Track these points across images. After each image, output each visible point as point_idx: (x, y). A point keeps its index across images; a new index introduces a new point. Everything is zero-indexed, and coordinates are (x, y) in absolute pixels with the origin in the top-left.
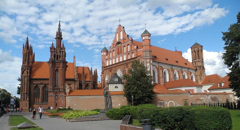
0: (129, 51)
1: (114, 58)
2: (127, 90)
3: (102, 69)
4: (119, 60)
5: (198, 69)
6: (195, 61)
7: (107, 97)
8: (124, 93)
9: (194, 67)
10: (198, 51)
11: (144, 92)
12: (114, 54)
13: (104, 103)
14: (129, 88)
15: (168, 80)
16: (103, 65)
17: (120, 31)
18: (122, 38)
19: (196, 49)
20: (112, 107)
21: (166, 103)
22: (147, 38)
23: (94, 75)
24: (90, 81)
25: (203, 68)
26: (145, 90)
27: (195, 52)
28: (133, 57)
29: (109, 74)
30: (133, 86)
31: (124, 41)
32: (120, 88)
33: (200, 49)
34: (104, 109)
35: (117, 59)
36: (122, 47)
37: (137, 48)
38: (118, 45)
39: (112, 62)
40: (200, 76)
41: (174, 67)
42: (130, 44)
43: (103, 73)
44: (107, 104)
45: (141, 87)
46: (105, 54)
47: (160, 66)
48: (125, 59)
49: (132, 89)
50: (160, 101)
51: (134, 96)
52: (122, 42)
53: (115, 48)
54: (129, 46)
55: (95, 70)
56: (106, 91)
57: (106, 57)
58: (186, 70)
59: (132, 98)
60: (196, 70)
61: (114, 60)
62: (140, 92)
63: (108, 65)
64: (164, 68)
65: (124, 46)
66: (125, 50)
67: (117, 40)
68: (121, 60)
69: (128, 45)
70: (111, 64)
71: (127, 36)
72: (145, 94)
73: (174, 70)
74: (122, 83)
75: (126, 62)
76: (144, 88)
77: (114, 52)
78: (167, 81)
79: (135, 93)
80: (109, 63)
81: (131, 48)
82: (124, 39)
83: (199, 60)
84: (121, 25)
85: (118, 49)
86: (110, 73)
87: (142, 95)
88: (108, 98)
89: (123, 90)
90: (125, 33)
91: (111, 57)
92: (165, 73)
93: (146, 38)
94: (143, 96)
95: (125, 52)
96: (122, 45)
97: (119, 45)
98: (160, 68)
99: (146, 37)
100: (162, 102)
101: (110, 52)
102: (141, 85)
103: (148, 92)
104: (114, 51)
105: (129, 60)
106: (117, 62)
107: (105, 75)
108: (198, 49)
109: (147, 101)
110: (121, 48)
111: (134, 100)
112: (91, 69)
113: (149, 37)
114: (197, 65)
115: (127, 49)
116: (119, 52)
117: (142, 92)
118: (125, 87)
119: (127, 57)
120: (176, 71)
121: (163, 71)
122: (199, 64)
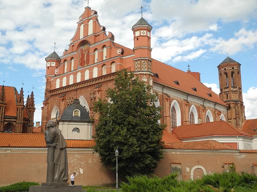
0: (104, 58)
1: (72, 74)
2: (104, 137)
3: (46, 94)
4: (83, 76)
5: (232, 106)
6: (227, 90)
7: (55, 147)
8: (94, 144)
9: (225, 102)
10: (233, 73)
11: (142, 142)
12: (73, 65)
13: (44, 166)
14: (109, 132)
15: (179, 124)
16: (49, 88)
17: (89, 20)
18: (90, 32)
19: (229, 69)
20: (65, 178)
21: (188, 169)
22: (145, 35)
23: (27, 104)
24: (16, 118)
25: (242, 105)
26: (145, 136)
27: (226, 74)
28: (113, 71)
29: (59, 106)
30: (118, 128)
31: (95, 39)
32: (85, 132)
33: (235, 68)
34: (43, 184)
35: (79, 75)
36: (91, 50)
37: (122, 53)
38: (81, 48)
39: (68, 81)
40: (235, 119)
41: (190, 99)
42: (108, 45)
43: (46, 103)
44: (52, 170)
45: (136, 131)
46: (54, 64)
47: (166, 94)
48: (95, 75)
49: (117, 134)
50: (173, 166)
51: (120, 151)
52: (91, 40)
53: (76, 53)
54: (105, 49)
55: (30, 94)
56: (53, 130)
57: (56, 71)
58: (212, 106)
59: (117, 155)
60: (229, 108)
61: (72, 77)
62: (135, 141)
63: (58, 86)
64: (173, 99)
65: (96, 49)
66: (96, 57)
67: (82, 37)
68: (87, 78)
69: (104, 46)
70: (64, 85)
71: (102, 29)
72: (145, 147)
73: (191, 105)
74: (89, 122)
75: (97, 82)
76: (143, 132)
77: (73, 61)
78: (178, 126)
79: (123, 144)
80: (61, 83)
81: (109, 53)
82: (96, 36)
83: (234, 90)
84: (90, 8)
85: (83, 55)
86: (63, 104)
87: (138, 149)
88: (57, 152)
89: (93, 137)
90: (99, 23)
91: (66, 71)
92: (173, 108)
93: (142, 34)
94: (140, 152)
95: (96, 61)
96: (91, 47)
97: (85, 47)
98: (167, 97)
99: (142, 31)
100: (179, 167)
101: (65, 60)
102: (137, 125)
103: (152, 143)
104: (72, 58)
105: (104, 77)
106: (79, 80)
107: (52, 108)
108: (233, 68)
109: (150, 164)
110: (88, 53)
111: (120, 160)
112: (22, 91)
113: (148, 33)
114: (230, 98)
115: (101, 54)
116: (84, 62)
117: (138, 141)
118: (97, 130)
119: (100, 71)
120: (193, 106)
121: (170, 105)
122: (234, 97)
